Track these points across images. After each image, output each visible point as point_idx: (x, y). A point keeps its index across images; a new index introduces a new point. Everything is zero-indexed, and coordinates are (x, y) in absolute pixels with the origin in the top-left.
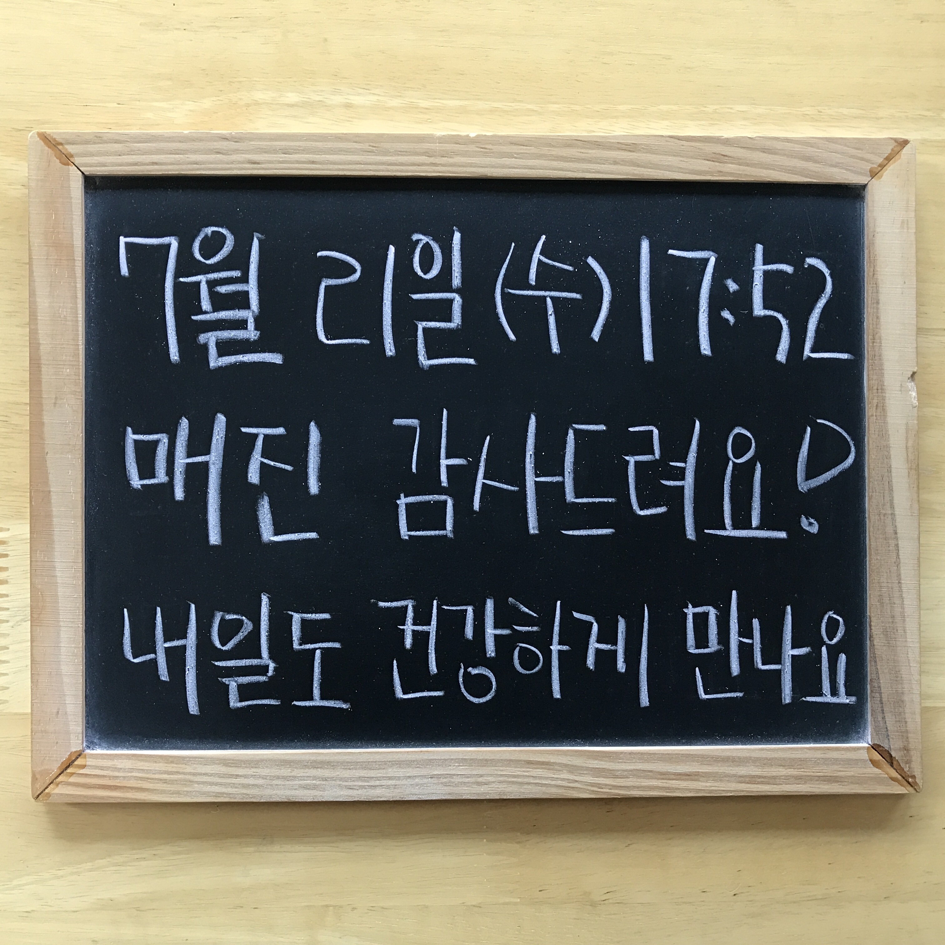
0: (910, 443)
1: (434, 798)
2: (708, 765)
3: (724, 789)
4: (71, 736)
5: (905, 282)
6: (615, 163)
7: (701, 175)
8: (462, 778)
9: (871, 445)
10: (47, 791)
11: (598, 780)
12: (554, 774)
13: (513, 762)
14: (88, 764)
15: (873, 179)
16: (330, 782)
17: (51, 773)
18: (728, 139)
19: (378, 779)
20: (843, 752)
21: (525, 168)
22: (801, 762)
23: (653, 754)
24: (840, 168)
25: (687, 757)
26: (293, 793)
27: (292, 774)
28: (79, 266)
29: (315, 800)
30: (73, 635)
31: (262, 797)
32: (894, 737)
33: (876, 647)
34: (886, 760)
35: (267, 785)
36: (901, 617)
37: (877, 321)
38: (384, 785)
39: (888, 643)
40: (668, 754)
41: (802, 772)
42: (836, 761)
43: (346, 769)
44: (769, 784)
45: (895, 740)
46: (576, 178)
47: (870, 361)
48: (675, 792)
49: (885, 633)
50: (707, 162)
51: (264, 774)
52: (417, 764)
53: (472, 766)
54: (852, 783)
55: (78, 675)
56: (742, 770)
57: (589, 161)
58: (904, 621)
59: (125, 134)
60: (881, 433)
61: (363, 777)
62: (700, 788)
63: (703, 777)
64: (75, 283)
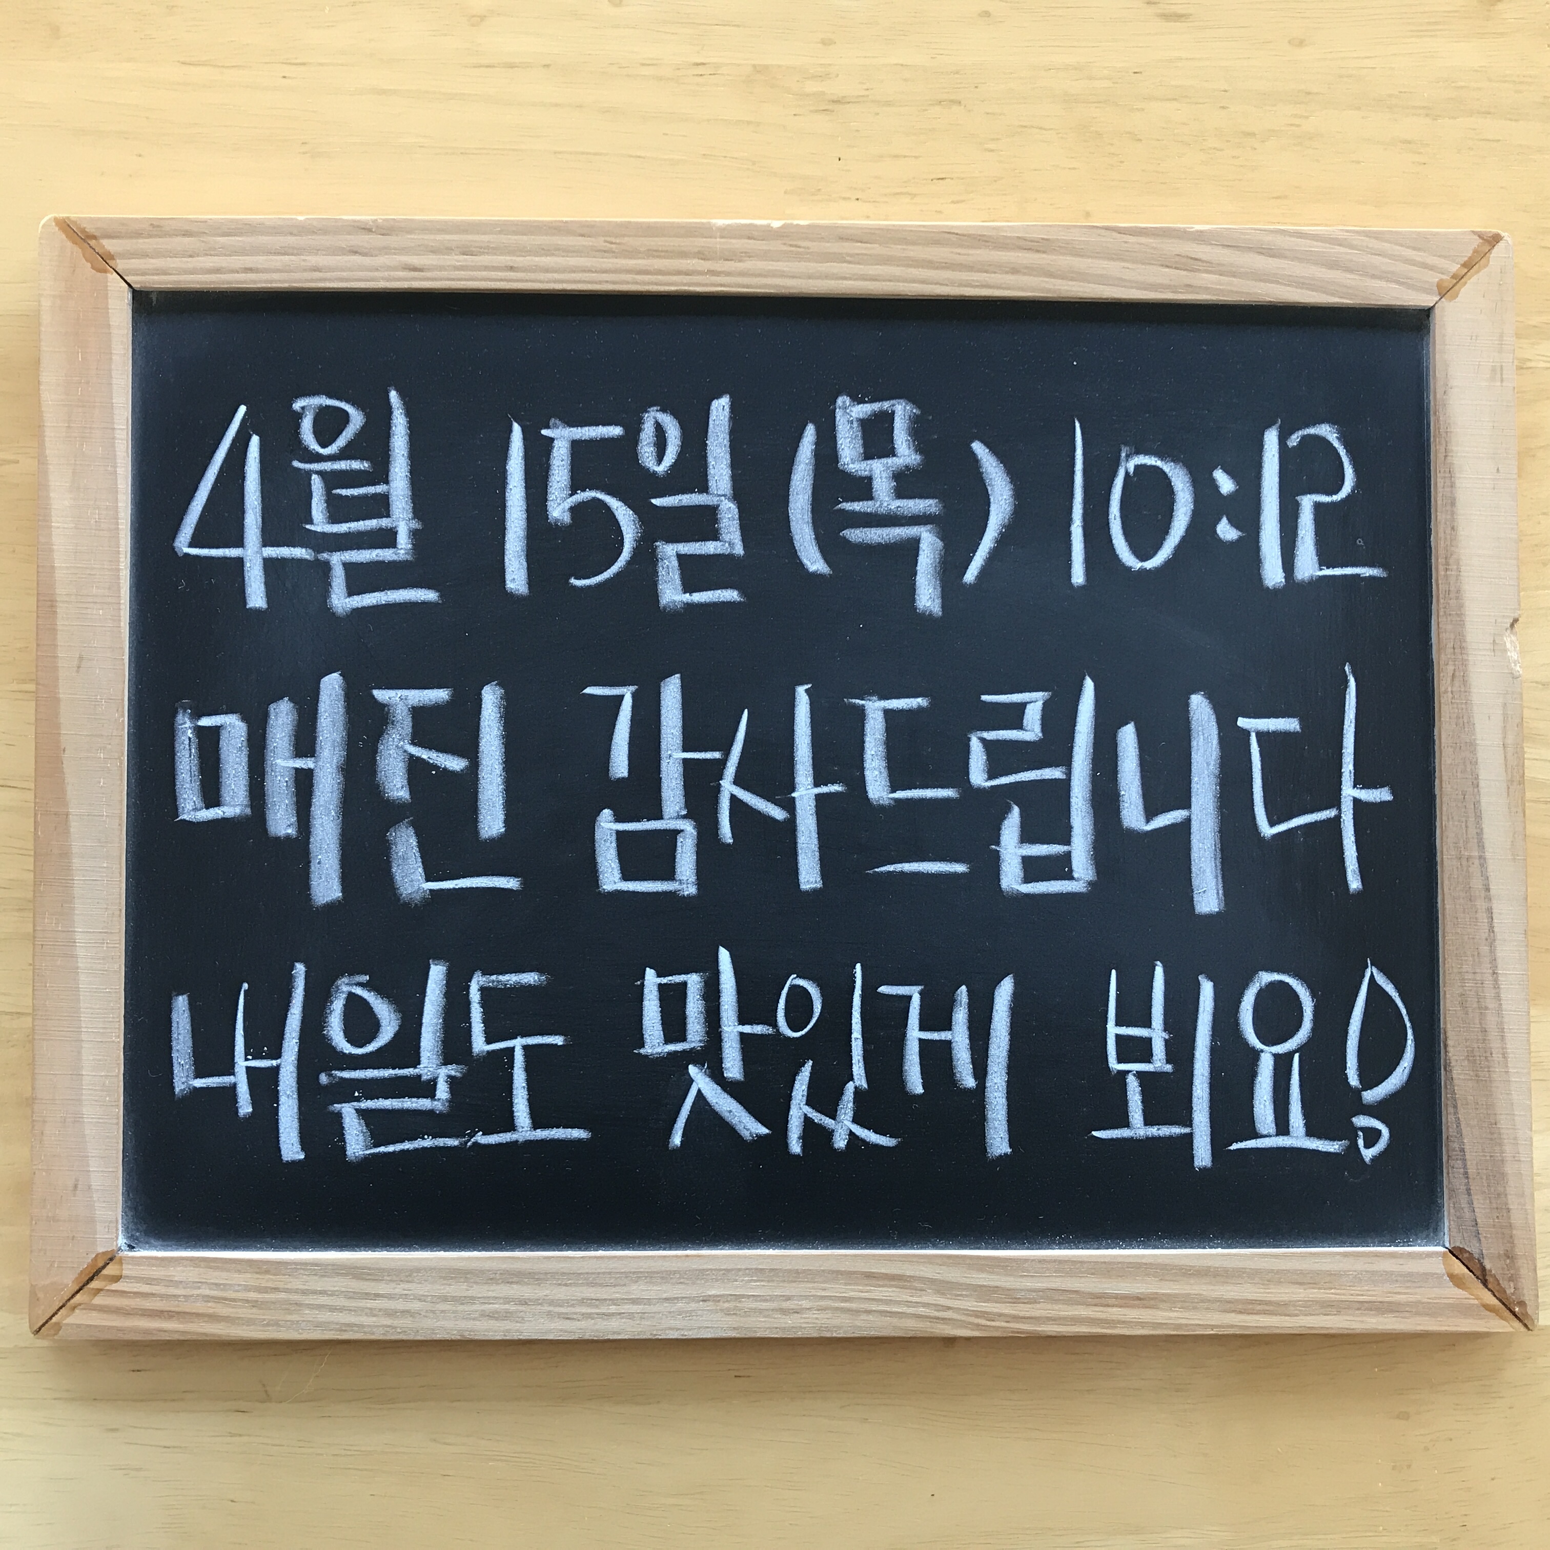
0: (1510, 739)
1: (709, 1336)
2: (1175, 1281)
3: (1201, 1323)
4: (98, 1227)
5: (1498, 469)
6: (1015, 271)
7: (1156, 291)
8: (756, 1301)
9: (1443, 741)
10: (54, 1319)
11: (985, 1306)
12: (911, 1296)
13: (842, 1275)
14: (125, 1273)
15: (1442, 300)
16: (533, 1307)
17: (63, 1290)
18: (1201, 232)
19: (614, 1302)
20: (1401, 1261)
21: (866, 280)
22: (1332, 1278)
23: (1081, 1262)
24: (1387, 281)
25: (1139, 1268)
26: (469, 1325)
27: (469, 1293)
28: (122, 440)
29: (508, 1338)
30: (103, 1056)
31: (418, 1331)
32: (1489, 1236)
33: (1456, 1082)
34: (1475, 1275)
35: (427, 1311)
36: (1498, 1032)
37: (1451, 534)
38: (623, 1313)
39: (1476, 1076)
40: (1105, 1263)
41: (1332, 1294)
42: (1388, 1277)
43: (560, 1285)
44: (1276, 1315)
45: (1490, 1240)
46: (948, 296)
47: (1442, 601)
48: (1116, 1327)
49: (1471, 1058)
50: (1167, 270)
51: (421, 1293)
52: (679, 1278)
53: (773, 1281)
54: (1418, 1314)
55: (111, 1124)
56: (1231, 1291)
57: (970, 268)
58: (1503, 1038)
59: (201, 222)
60: (1461, 720)
61: (588, 1299)
62: (1160, 1321)
63: (1165, 1301)
64: (115, 467)
